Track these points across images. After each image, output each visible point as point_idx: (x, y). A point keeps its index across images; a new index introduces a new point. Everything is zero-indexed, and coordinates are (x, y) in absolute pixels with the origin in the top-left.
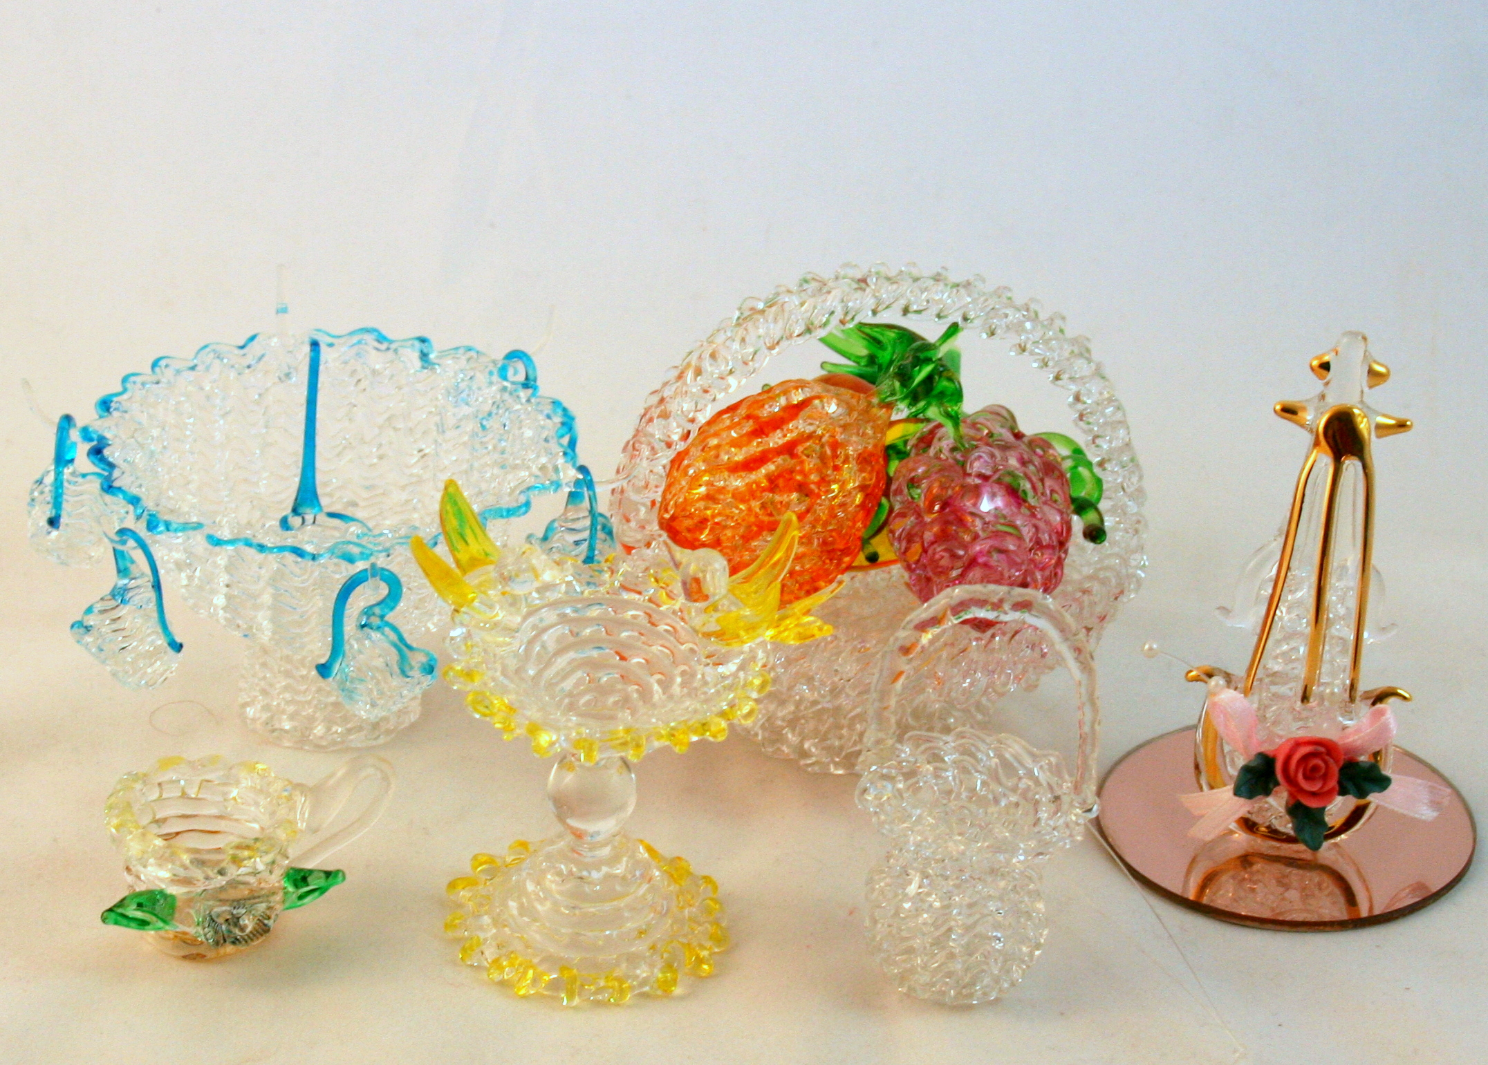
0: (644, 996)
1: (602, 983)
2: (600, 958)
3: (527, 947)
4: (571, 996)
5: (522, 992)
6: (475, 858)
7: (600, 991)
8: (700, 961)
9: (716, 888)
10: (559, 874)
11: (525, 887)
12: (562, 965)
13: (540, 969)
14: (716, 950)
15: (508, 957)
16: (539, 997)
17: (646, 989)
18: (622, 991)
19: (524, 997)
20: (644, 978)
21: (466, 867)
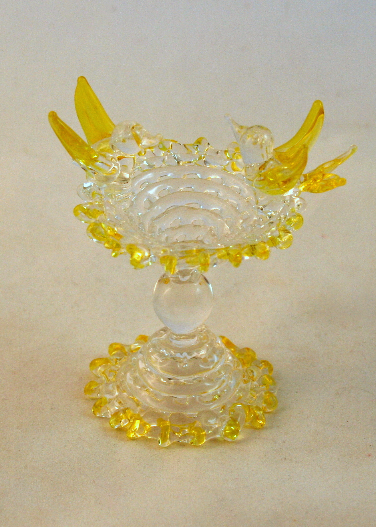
0: (215, 441)
1: (187, 431)
2: (188, 413)
3: (138, 405)
4: (164, 439)
5: (132, 435)
6: (111, 346)
7: (185, 436)
8: (257, 418)
9: (271, 370)
10: (162, 355)
11: (138, 365)
12: (159, 418)
13: (145, 421)
14: (269, 410)
15: (124, 411)
16: (144, 439)
17: (218, 436)
18: (200, 438)
19: (133, 439)
20: (216, 428)
21: (104, 351)
